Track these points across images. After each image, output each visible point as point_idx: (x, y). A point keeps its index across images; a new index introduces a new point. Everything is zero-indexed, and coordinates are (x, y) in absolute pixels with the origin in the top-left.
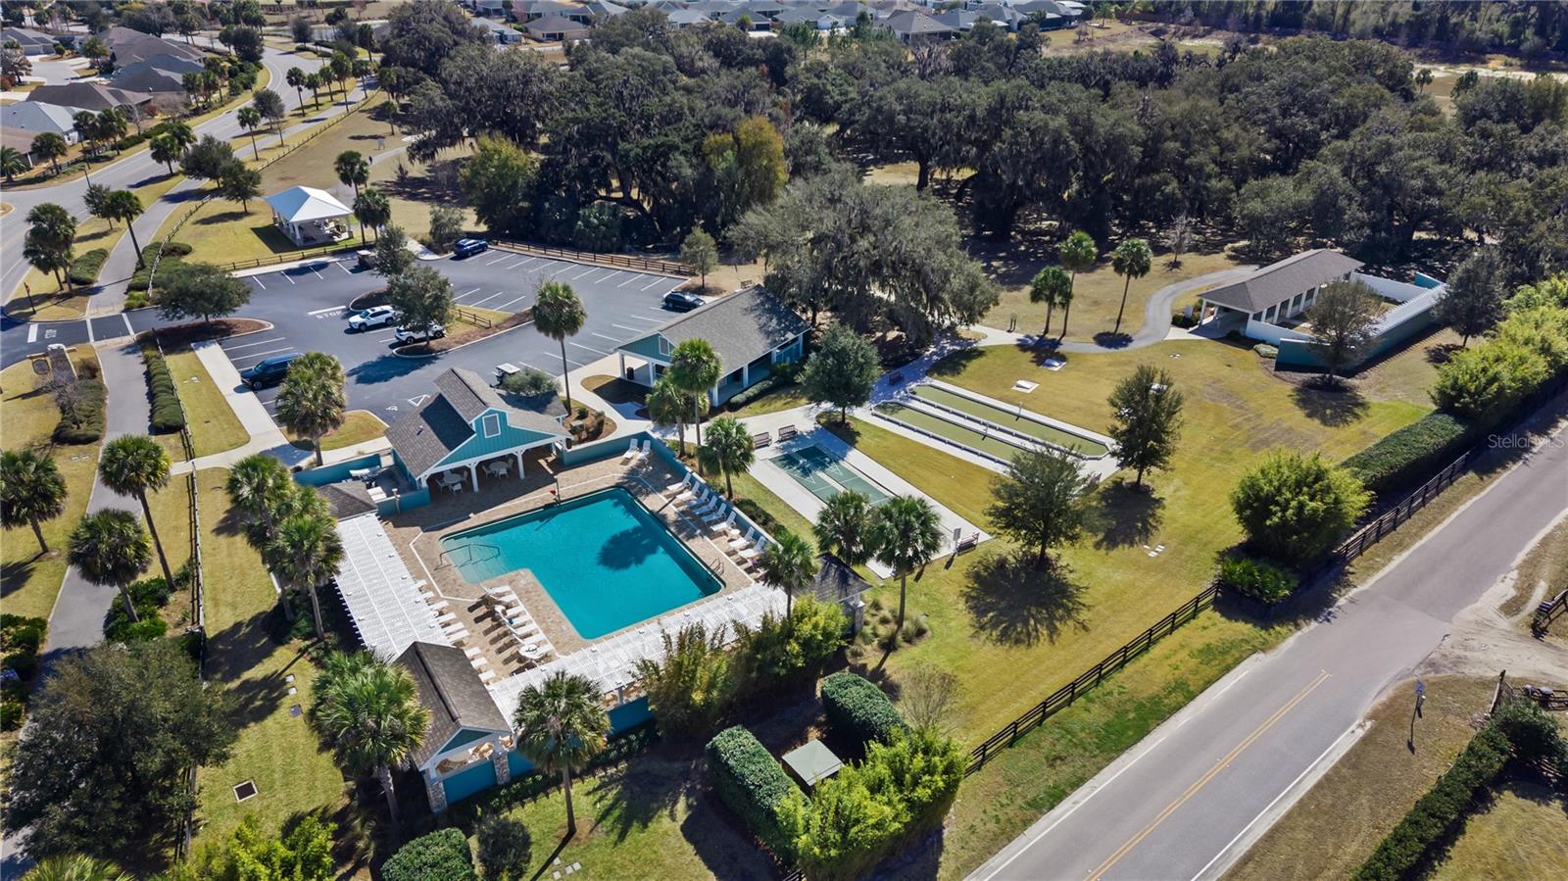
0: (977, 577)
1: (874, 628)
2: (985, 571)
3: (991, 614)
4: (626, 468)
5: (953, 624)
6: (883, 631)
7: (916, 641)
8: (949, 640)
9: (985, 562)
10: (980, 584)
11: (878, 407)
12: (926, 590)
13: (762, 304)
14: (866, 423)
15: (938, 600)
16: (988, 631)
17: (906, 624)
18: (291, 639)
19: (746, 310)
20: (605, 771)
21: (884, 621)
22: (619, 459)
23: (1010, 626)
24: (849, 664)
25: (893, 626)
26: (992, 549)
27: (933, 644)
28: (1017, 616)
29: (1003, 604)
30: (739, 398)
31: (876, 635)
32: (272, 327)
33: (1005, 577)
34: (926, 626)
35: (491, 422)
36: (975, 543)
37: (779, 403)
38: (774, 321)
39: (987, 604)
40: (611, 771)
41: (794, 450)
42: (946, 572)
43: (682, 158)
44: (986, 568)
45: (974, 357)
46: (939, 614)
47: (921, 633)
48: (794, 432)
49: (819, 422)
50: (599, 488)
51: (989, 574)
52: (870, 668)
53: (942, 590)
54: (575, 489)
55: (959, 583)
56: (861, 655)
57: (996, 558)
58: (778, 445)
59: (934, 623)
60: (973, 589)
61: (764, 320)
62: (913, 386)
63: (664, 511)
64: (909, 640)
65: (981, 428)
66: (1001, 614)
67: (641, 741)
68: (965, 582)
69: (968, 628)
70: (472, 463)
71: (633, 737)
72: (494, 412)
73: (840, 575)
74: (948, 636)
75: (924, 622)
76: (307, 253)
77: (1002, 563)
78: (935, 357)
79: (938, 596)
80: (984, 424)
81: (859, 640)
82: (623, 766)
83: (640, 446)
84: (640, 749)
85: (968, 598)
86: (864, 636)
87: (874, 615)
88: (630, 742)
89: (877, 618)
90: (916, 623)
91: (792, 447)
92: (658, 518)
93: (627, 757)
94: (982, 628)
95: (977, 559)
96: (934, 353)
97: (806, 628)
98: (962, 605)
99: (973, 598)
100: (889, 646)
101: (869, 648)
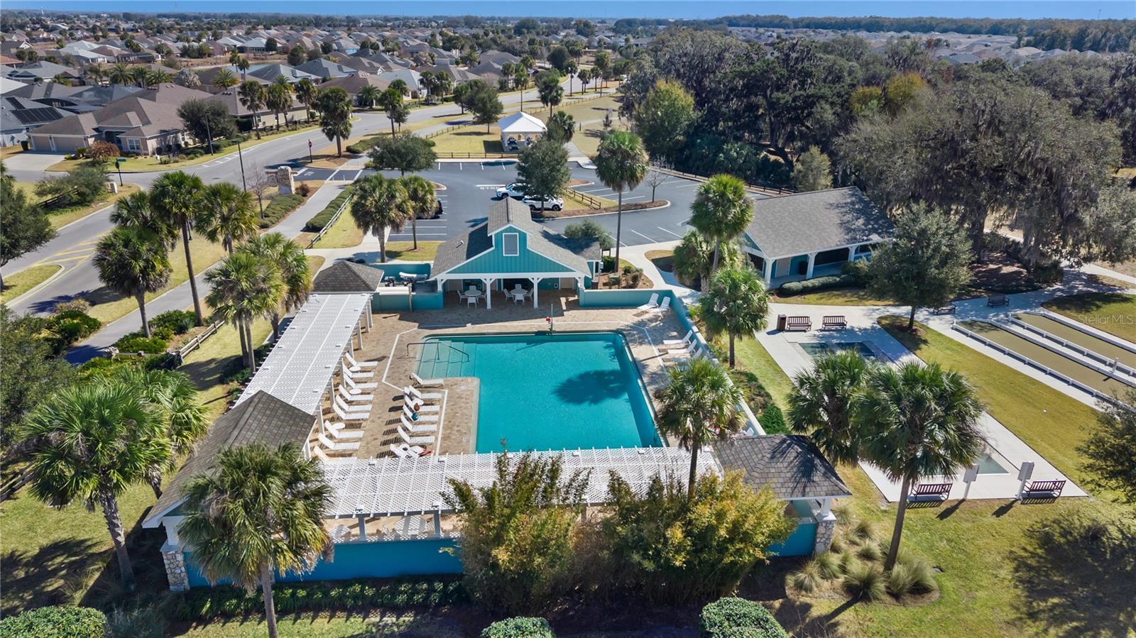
0: (1046, 540)
1: (845, 560)
2: (1062, 535)
3: (1056, 600)
4: (637, 319)
5: (981, 594)
6: (858, 567)
7: (908, 599)
8: (966, 616)
9: (1065, 524)
10: (1048, 551)
11: (964, 323)
12: (951, 535)
13: (853, 203)
14: (940, 335)
15: (967, 554)
16: (1042, 625)
17: (898, 569)
18: (232, 381)
19: (831, 205)
20: (382, 616)
21: (867, 556)
22: (634, 311)
23: (1086, 629)
24: (784, 596)
25: (878, 567)
26: (1082, 510)
27: (937, 613)
28: (1104, 618)
29: (1082, 592)
30: (794, 285)
31: (843, 569)
32: (445, 188)
33: (1097, 554)
34: (932, 583)
35: (511, 239)
36: (1056, 493)
37: (841, 300)
38: (861, 221)
39: (1052, 583)
40: (390, 619)
41: (835, 341)
42: (994, 520)
43: (827, 107)
44: (1065, 533)
45: (1114, 301)
46: (964, 575)
47: (919, 589)
48: (843, 324)
49: (879, 323)
50: (598, 329)
51: (1068, 542)
52: (815, 612)
53: (980, 543)
54: (575, 325)
55: (1011, 541)
56: (808, 589)
57: (1086, 523)
58: (817, 333)
59: (949, 584)
60: (1033, 555)
61: (848, 217)
62: (1020, 312)
63: (648, 362)
64: (896, 594)
65: (1107, 369)
66: (1074, 606)
67: (445, 594)
68: (1024, 541)
69: (1007, 609)
70: (489, 278)
71: (439, 586)
72: (516, 230)
73: (803, 464)
74: (967, 609)
75: (930, 576)
76: (504, 155)
77: (1095, 534)
78: (1059, 294)
79: (970, 548)
80: (1111, 365)
81: (813, 568)
82: (408, 618)
83: (660, 302)
84: (440, 605)
85: (1021, 565)
86: (824, 565)
87: (853, 543)
88: (431, 590)
89: (859, 549)
90: (917, 571)
91: (834, 338)
92: (639, 367)
93: (419, 608)
94: (1033, 616)
95: (1052, 517)
96: (1059, 290)
97: (703, 513)
98: (1006, 572)
99: (1030, 568)
100: (859, 592)
101: (826, 584)
